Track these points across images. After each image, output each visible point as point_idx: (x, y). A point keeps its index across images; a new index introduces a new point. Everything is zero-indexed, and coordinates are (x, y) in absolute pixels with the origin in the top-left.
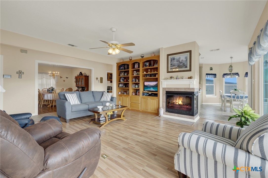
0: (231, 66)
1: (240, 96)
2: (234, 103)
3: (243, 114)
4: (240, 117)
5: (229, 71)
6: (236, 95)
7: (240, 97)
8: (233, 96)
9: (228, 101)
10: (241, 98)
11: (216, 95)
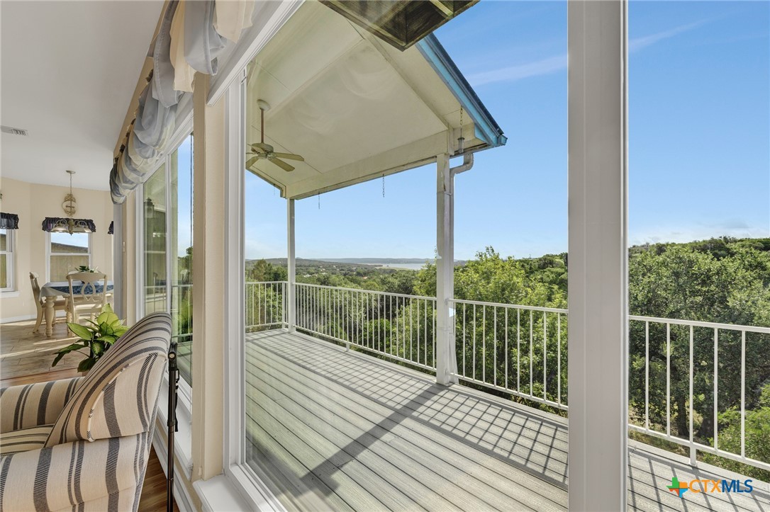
0: (70, 198)
1: (96, 286)
2: (76, 308)
3: (97, 334)
4: (89, 345)
5: (66, 212)
6: (83, 283)
7: (94, 290)
8: (74, 287)
9: (58, 305)
10: (97, 291)
11: (15, 289)
